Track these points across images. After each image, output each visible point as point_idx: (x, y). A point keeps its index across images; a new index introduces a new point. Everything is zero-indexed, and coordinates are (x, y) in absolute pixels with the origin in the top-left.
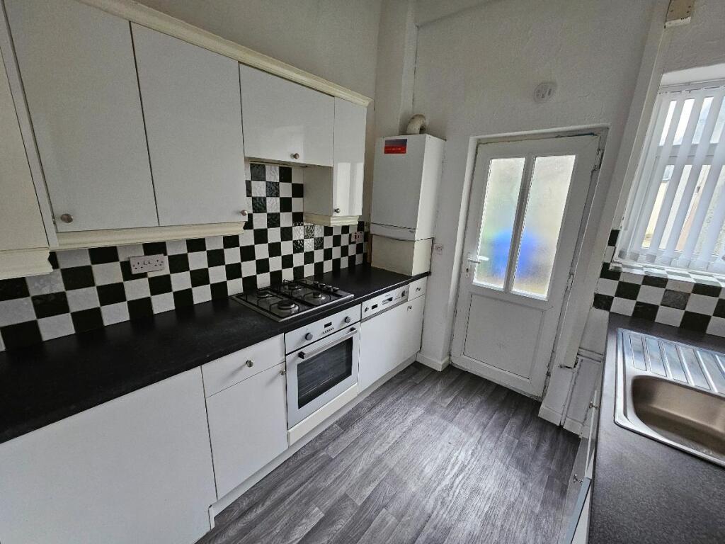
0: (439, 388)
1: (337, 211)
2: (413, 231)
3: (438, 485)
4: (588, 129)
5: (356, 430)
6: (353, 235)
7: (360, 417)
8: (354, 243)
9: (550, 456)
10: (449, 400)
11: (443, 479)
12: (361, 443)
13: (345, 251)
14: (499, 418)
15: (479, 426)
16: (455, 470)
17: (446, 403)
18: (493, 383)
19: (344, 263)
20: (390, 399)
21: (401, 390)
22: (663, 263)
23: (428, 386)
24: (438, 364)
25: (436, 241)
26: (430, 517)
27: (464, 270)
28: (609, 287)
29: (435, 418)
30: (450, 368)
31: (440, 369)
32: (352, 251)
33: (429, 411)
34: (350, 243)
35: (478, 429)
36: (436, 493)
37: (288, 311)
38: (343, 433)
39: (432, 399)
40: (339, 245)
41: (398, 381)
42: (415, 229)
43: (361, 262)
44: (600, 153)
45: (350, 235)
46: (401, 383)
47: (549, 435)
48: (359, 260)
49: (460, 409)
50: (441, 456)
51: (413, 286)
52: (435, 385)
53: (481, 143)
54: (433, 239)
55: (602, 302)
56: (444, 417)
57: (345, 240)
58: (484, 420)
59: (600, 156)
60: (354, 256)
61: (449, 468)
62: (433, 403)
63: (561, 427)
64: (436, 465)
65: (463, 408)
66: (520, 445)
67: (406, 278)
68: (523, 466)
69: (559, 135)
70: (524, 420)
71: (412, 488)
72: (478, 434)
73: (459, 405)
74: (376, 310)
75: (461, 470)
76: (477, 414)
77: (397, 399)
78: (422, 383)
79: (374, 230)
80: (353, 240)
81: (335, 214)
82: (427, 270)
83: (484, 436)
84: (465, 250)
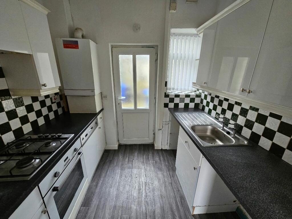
0: (121, 157)
1: (44, 85)
2: (93, 91)
3: (142, 198)
4: (152, 45)
5: (95, 202)
6: (53, 98)
7: (93, 194)
8: (55, 102)
9: (164, 160)
10: (127, 160)
11: (142, 195)
12: (101, 207)
13: (50, 109)
14: (146, 156)
15: (142, 163)
16: (144, 187)
17: (126, 162)
18: (137, 144)
19: (52, 116)
20: (103, 175)
21: (106, 167)
22: (176, 90)
23: (116, 158)
24: (116, 147)
25: (103, 94)
26: (146, 214)
27: (117, 104)
28: (167, 100)
29: (127, 171)
30: (120, 146)
31: (117, 148)
32: (54, 107)
33: (122, 169)
34: (52, 103)
35: (142, 165)
36: (143, 202)
37: (31, 166)
38: (88, 209)
39: (120, 163)
40: (45, 106)
41: (103, 163)
42: (94, 90)
43: (62, 112)
44: (156, 54)
45: (51, 99)
46: (104, 164)
47: (160, 153)
48: (60, 112)
49: (132, 161)
50: (137, 185)
51: (99, 117)
52: (118, 156)
53: (113, 47)
54: (101, 93)
55: (166, 105)
56: (129, 168)
57: (48, 102)
58: (142, 160)
59: (156, 56)
60: (57, 110)
61: (142, 188)
62: (122, 165)
63: (162, 149)
64: (137, 190)
65: (133, 160)
66: (156, 162)
67: (95, 115)
68: (160, 169)
69: (143, 47)
70: (152, 152)
71: (134, 207)
72: (143, 167)
73: (131, 160)
74: (88, 136)
75: (146, 185)
76: (139, 159)
77: (107, 172)
78: (113, 158)
79: (66, 93)
80: (54, 101)
81: (43, 88)
82: (102, 108)
83: (145, 166)
84: (116, 95)
